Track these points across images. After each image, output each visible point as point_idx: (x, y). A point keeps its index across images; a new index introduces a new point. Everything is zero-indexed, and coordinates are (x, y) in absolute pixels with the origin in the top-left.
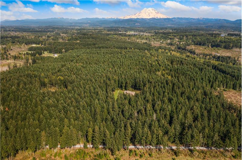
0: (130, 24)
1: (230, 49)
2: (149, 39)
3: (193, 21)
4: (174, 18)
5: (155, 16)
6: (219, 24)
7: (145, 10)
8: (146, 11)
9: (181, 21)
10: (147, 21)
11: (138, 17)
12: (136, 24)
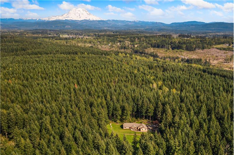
0: (58, 26)
1: (193, 51)
2: (93, 43)
3: (130, 24)
4: (109, 20)
5: (87, 18)
6: (156, 27)
7: (74, 11)
8: (76, 12)
9: (117, 24)
10: (79, 23)
11: (67, 19)
12: (67, 27)
